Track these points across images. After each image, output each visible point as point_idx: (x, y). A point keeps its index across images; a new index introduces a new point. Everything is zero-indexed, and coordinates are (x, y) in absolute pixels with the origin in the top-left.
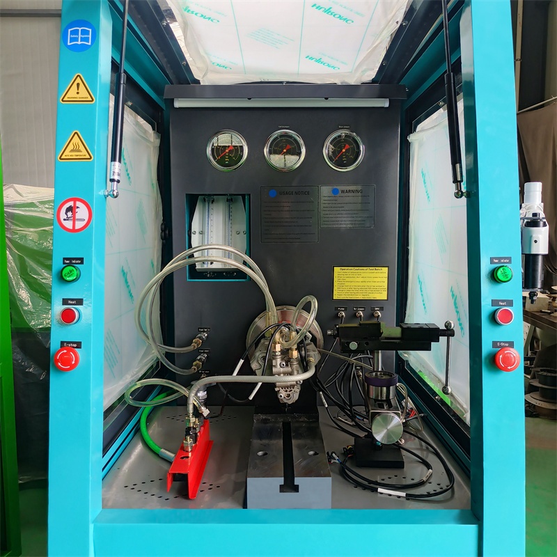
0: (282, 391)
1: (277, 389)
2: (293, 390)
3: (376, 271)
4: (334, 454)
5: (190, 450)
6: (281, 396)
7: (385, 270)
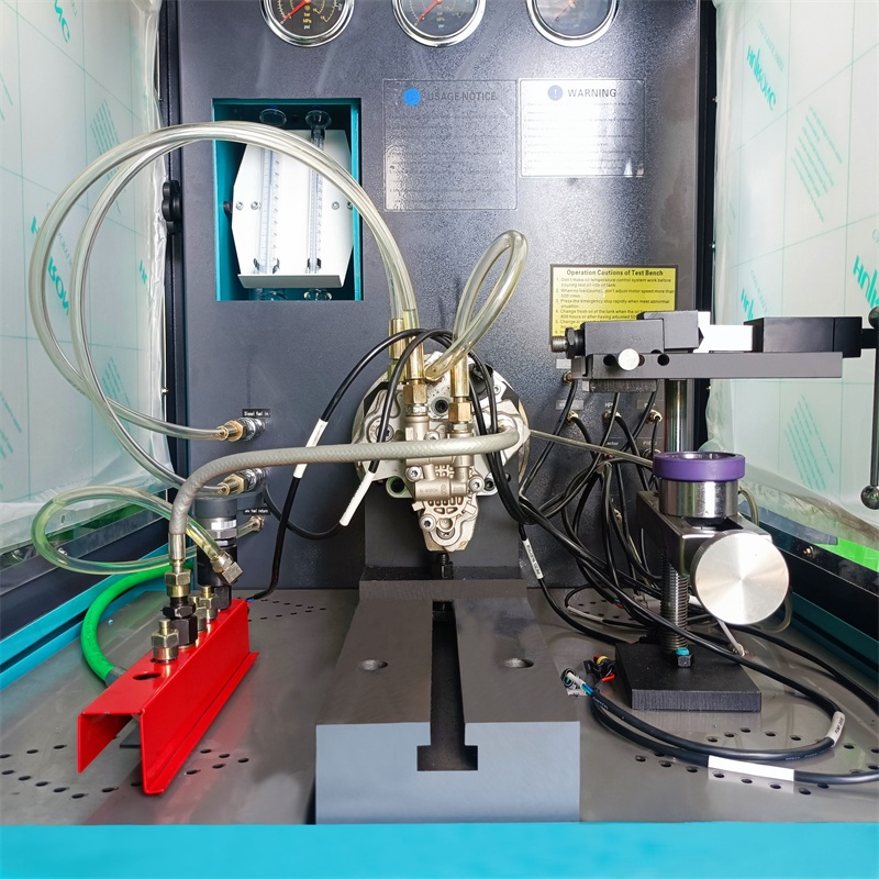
0: (429, 510)
1: (417, 506)
2: (460, 508)
3: (649, 277)
4: (570, 675)
5: (168, 658)
6: (428, 523)
7: (670, 273)
